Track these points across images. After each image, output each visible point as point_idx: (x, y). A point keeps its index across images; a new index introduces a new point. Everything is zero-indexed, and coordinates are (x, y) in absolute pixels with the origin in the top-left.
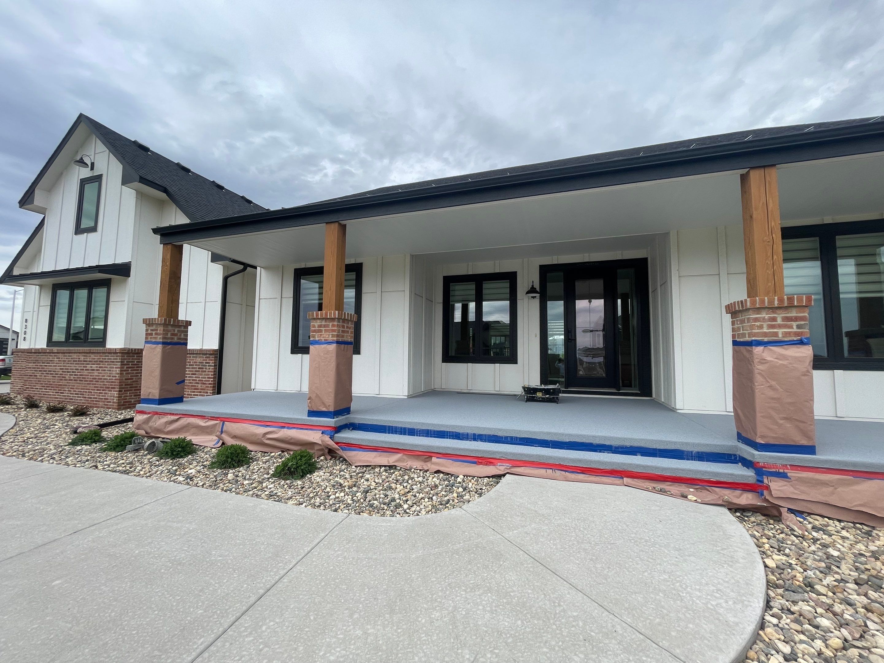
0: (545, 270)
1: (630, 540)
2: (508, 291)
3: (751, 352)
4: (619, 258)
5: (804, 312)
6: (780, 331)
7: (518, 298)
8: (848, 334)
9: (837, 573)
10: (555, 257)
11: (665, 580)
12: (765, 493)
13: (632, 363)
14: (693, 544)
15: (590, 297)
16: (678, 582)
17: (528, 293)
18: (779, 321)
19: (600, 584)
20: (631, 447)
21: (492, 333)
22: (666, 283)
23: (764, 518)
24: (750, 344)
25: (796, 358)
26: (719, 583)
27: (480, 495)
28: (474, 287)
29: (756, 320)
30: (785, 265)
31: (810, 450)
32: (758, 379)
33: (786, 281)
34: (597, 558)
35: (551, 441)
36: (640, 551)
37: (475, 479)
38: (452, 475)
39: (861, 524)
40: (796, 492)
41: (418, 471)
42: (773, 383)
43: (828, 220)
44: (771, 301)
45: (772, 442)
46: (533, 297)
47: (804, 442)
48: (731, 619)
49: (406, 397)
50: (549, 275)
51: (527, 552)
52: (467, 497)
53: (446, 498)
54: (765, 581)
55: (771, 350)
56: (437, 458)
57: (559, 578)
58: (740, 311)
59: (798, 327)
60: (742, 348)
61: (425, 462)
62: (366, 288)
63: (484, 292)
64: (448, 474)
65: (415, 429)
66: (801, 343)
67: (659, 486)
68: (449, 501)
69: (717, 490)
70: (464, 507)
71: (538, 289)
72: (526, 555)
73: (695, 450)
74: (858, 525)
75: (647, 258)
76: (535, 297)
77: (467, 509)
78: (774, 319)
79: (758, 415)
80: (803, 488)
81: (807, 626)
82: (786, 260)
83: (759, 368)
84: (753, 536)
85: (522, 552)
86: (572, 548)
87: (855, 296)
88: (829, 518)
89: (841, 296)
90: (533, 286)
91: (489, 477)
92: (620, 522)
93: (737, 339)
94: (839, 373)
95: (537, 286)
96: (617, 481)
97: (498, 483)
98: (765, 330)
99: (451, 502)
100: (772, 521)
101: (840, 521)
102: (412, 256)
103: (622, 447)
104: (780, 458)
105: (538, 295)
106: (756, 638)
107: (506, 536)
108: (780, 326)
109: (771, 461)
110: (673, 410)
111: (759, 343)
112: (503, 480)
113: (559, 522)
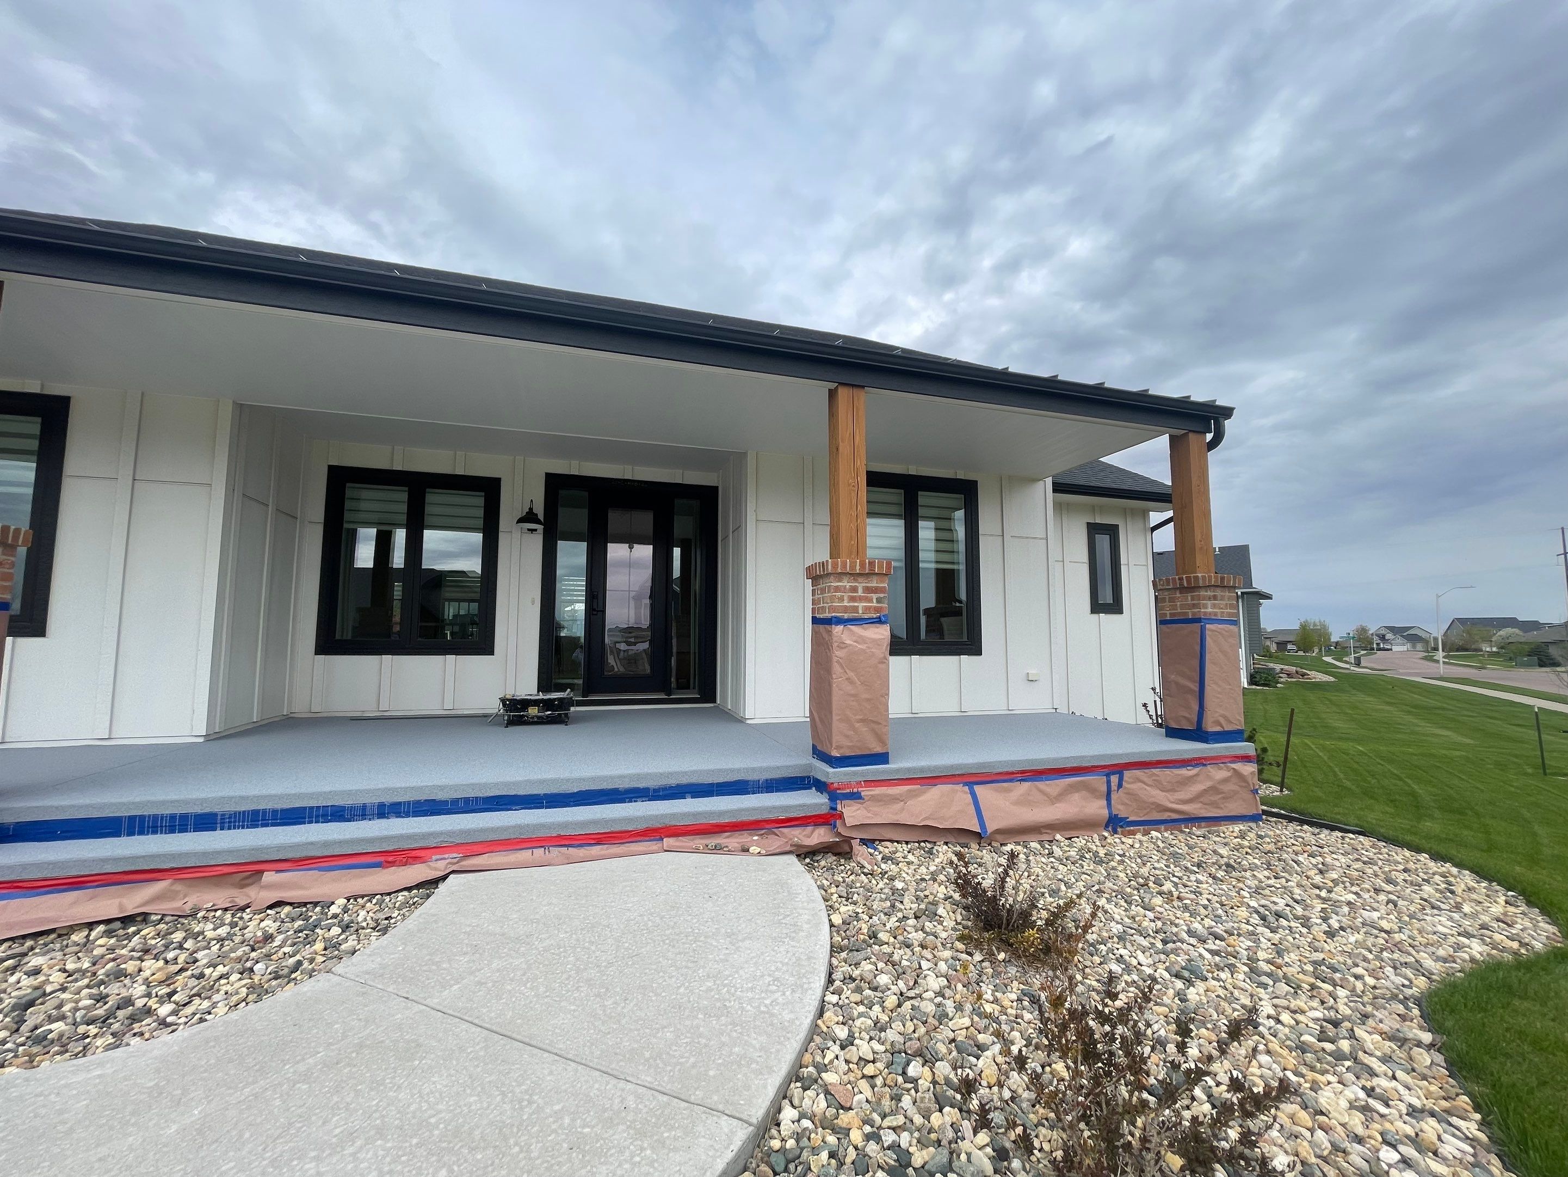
0: (555, 483)
1: (663, 941)
2: (481, 512)
3: (830, 633)
4: (678, 480)
5: (882, 582)
6: (861, 605)
7: (501, 529)
8: (927, 611)
9: (901, 910)
10: (575, 463)
11: (710, 990)
12: (838, 822)
13: (692, 651)
14: (750, 920)
15: (631, 539)
16: (725, 986)
17: (521, 521)
18: (860, 593)
19: (609, 1033)
20: (678, 786)
21: (447, 593)
22: (739, 528)
23: (835, 858)
24: (828, 622)
25: (874, 641)
26: (777, 969)
27: (385, 931)
28: (404, 496)
29: (837, 589)
30: (869, 521)
31: (883, 758)
32: (837, 669)
33: (870, 542)
34: (607, 989)
35: (545, 795)
36: (677, 954)
37: (374, 901)
38: (316, 904)
39: (924, 842)
40: (869, 815)
41: (219, 913)
42: (851, 674)
43: (913, 471)
44: (853, 566)
45: (848, 753)
46: (532, 531)
47: (878, 749)
48: (787, 1016)
49: (201, 740)
50: (563, 493)
51: (476, 1021)
52: (351, 943)
53: (292, 961)
54: (829, 947)
55: (851, 630)
56: (278, 871)
57: (536, 1051)
58: (821, 576)
59: (879, 600)
60: (821, 628)
61: (242, 886)
62: (73, 463)
63: (428, 509)
64: (305, 904)
65: (215, 815)
66: (879, 621)
67: (713, 841)
68: (299, 963)
69: (785, 830)
70: (339, 968)
71: (541, 517)
72: (474, 1029)
73: (763, 777)
74: (922, 844)
75: (717, 488)
76: (536, 530)
77: (347, 970)
78: (854, 589)
79: (835, 718)
80: (875, 809)
81: (868, 992)
82: (871, 514)
83: (838, 654)
84: (821, 887)
85: (465, 1026)
86: (566, 986)
87: (933, 566)
88: (898, 842)
89: (921, 565)
90: (531, 509)
91: (409, 889)
92: (651, 914)
93: (818, 616)
94: (915, 658)
95: (539, 510)
96: (654, 846)
97: (428, 896)
98: (846, 604)
99: (306, 964)
100: (842, 861)
101: (907, 843)
102: (240, 408)
103: (665, 789)
104: (855, 773)
105: (540, 527)
106: (814, 1030)
107: (433, 1002)
108: (861, 599)
109: (845, 779)
110: (741, 721)
111: (839, 621)
112: (442, 887)
113: (547, 943)
